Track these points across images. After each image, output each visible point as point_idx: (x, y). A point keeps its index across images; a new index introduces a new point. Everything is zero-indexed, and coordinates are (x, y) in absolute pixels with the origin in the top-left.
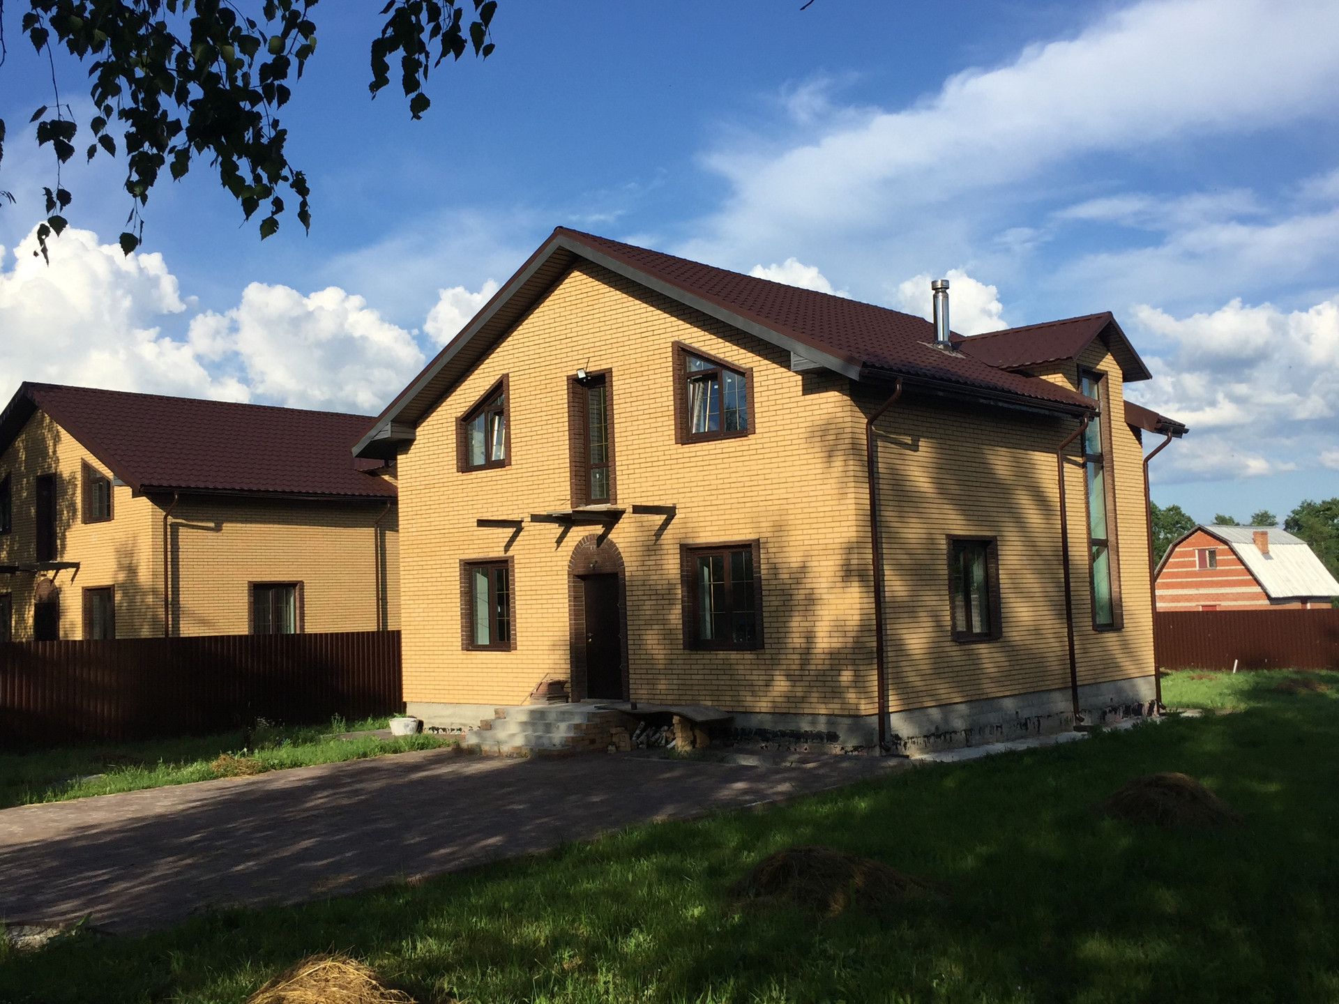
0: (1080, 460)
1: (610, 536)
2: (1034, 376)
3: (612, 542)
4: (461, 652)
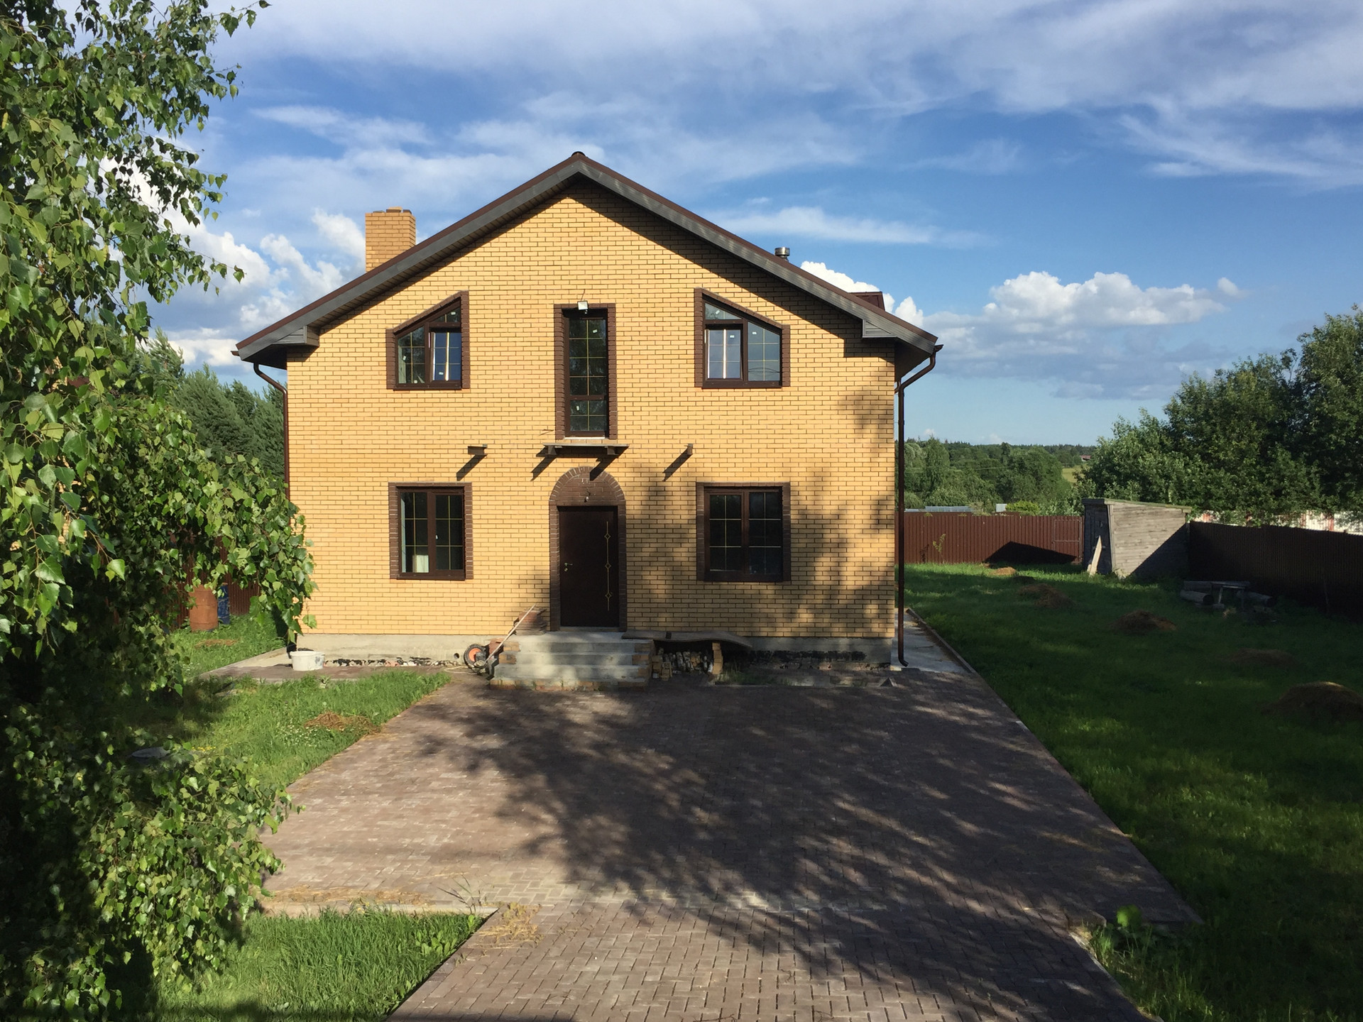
1: (607, 470)
4: (387, 581)
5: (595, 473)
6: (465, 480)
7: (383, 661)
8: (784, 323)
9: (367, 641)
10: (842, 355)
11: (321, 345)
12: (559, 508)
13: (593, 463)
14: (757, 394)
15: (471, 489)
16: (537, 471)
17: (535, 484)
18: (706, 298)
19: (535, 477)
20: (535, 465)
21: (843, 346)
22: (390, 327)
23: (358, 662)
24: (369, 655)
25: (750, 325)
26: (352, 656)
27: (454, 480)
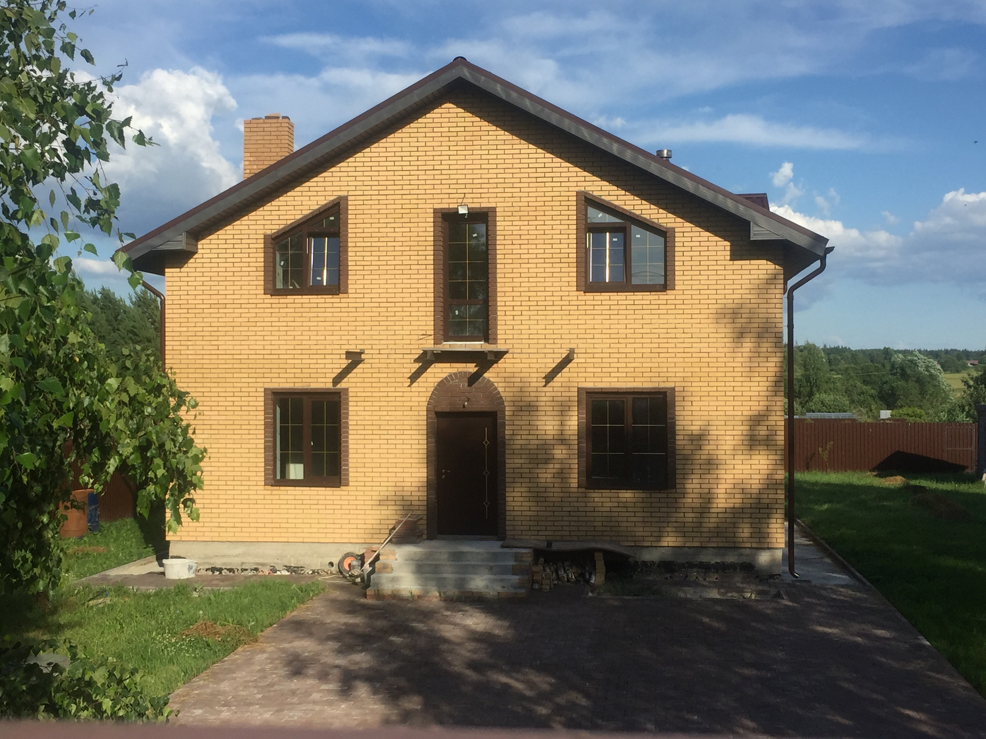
1: (486, 375)
3: (488, 381)
4: (262, 488)
5: (473, 379)
6: (342, 385)
7: (256, 569)
8: (669, 225)
9: (240, 549)
10: (728, 258)
11: (200, 251)
12: (438, 414)
13: (471, 368)
14: (641, 297)
15: (347, 394)
16: (414, 377)
17: (413, 389)
18: (588, 201)
19: (412, 383)
20: (413, 370)
21: (728, 248)
22: (269, 232)
23: (230, 570)
24: (243, 563)
25: (634, 228)
26: (225, 564)
27: (330, 386)
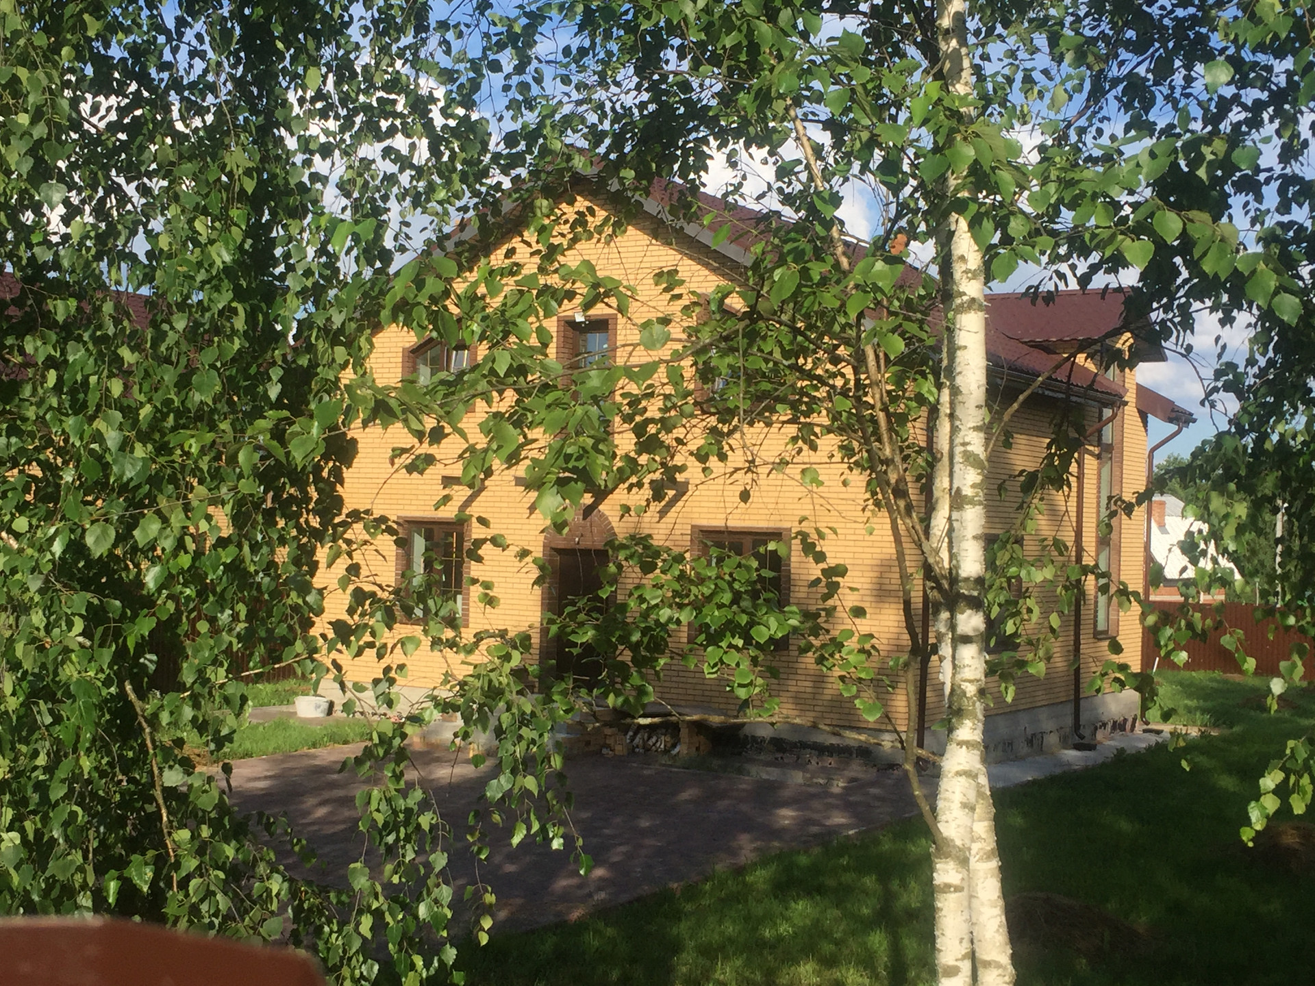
0: (1096, 450)
1: (601, 507)
2: (1055, 353)
3: (603, 515)
5: (589, 511)
12: (554, 551)
16: (533, 508)
17: (531, 521)
19: (530, 514)
22: (407, 345)
27: (455, 515)
